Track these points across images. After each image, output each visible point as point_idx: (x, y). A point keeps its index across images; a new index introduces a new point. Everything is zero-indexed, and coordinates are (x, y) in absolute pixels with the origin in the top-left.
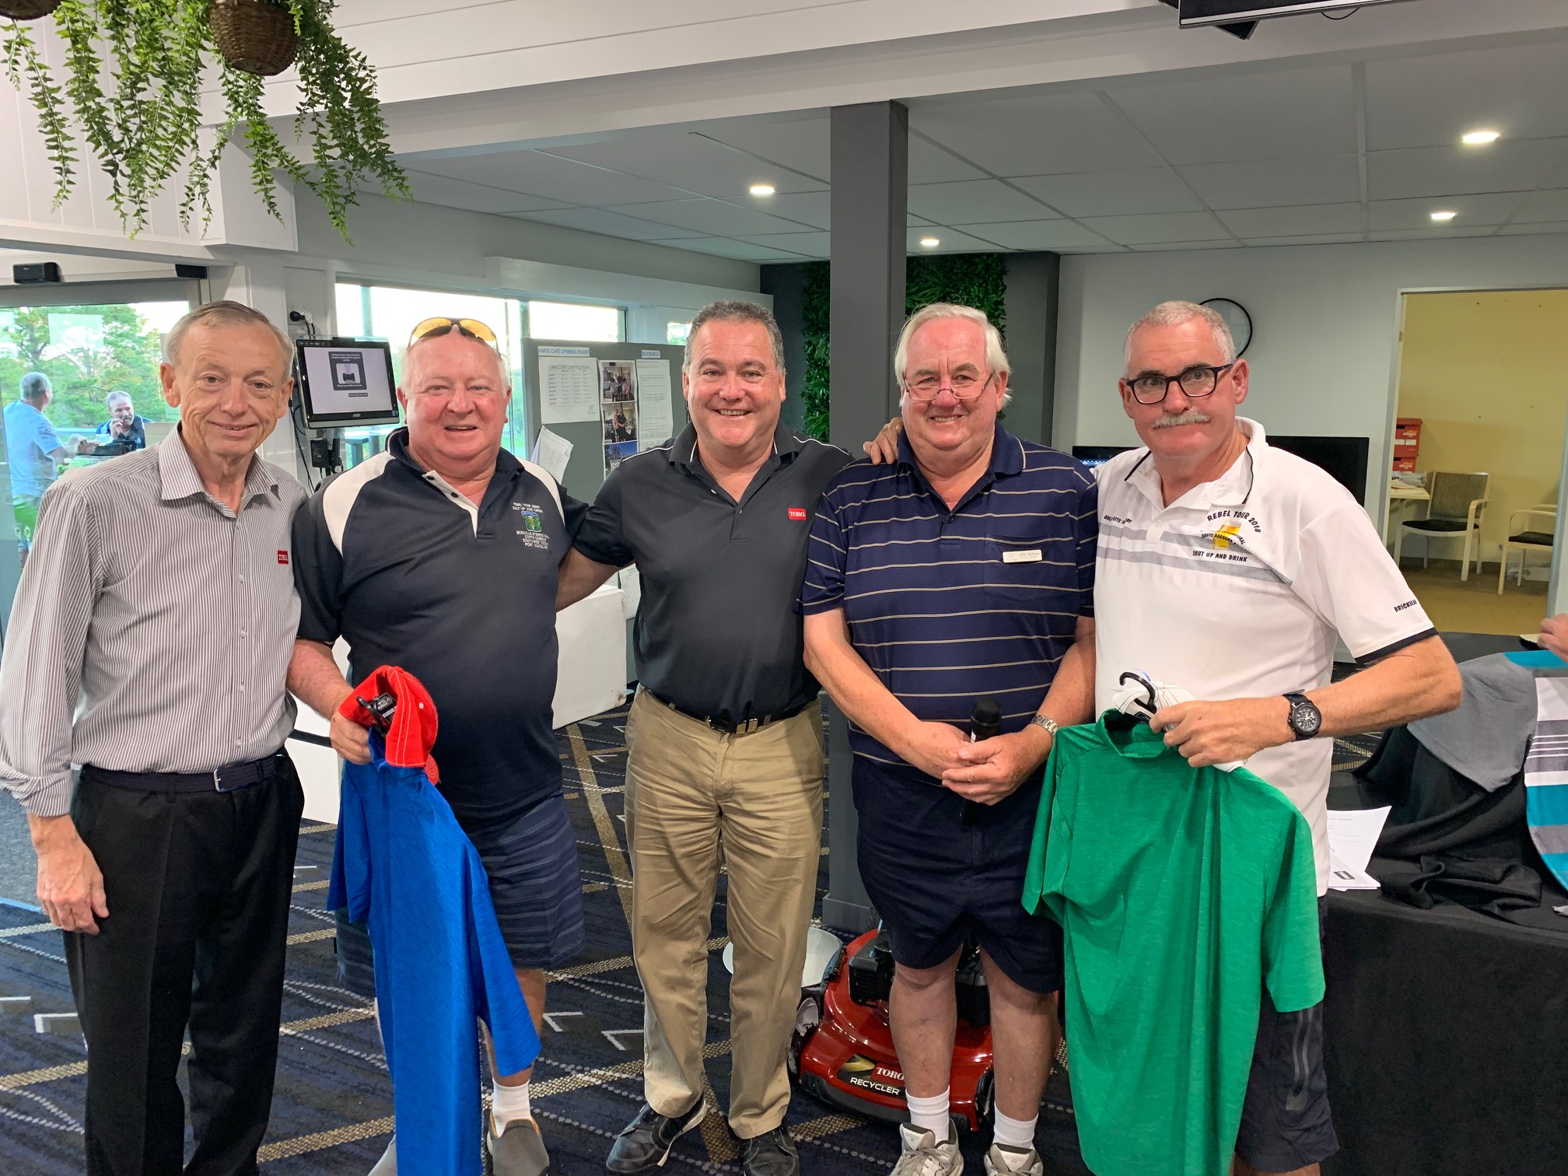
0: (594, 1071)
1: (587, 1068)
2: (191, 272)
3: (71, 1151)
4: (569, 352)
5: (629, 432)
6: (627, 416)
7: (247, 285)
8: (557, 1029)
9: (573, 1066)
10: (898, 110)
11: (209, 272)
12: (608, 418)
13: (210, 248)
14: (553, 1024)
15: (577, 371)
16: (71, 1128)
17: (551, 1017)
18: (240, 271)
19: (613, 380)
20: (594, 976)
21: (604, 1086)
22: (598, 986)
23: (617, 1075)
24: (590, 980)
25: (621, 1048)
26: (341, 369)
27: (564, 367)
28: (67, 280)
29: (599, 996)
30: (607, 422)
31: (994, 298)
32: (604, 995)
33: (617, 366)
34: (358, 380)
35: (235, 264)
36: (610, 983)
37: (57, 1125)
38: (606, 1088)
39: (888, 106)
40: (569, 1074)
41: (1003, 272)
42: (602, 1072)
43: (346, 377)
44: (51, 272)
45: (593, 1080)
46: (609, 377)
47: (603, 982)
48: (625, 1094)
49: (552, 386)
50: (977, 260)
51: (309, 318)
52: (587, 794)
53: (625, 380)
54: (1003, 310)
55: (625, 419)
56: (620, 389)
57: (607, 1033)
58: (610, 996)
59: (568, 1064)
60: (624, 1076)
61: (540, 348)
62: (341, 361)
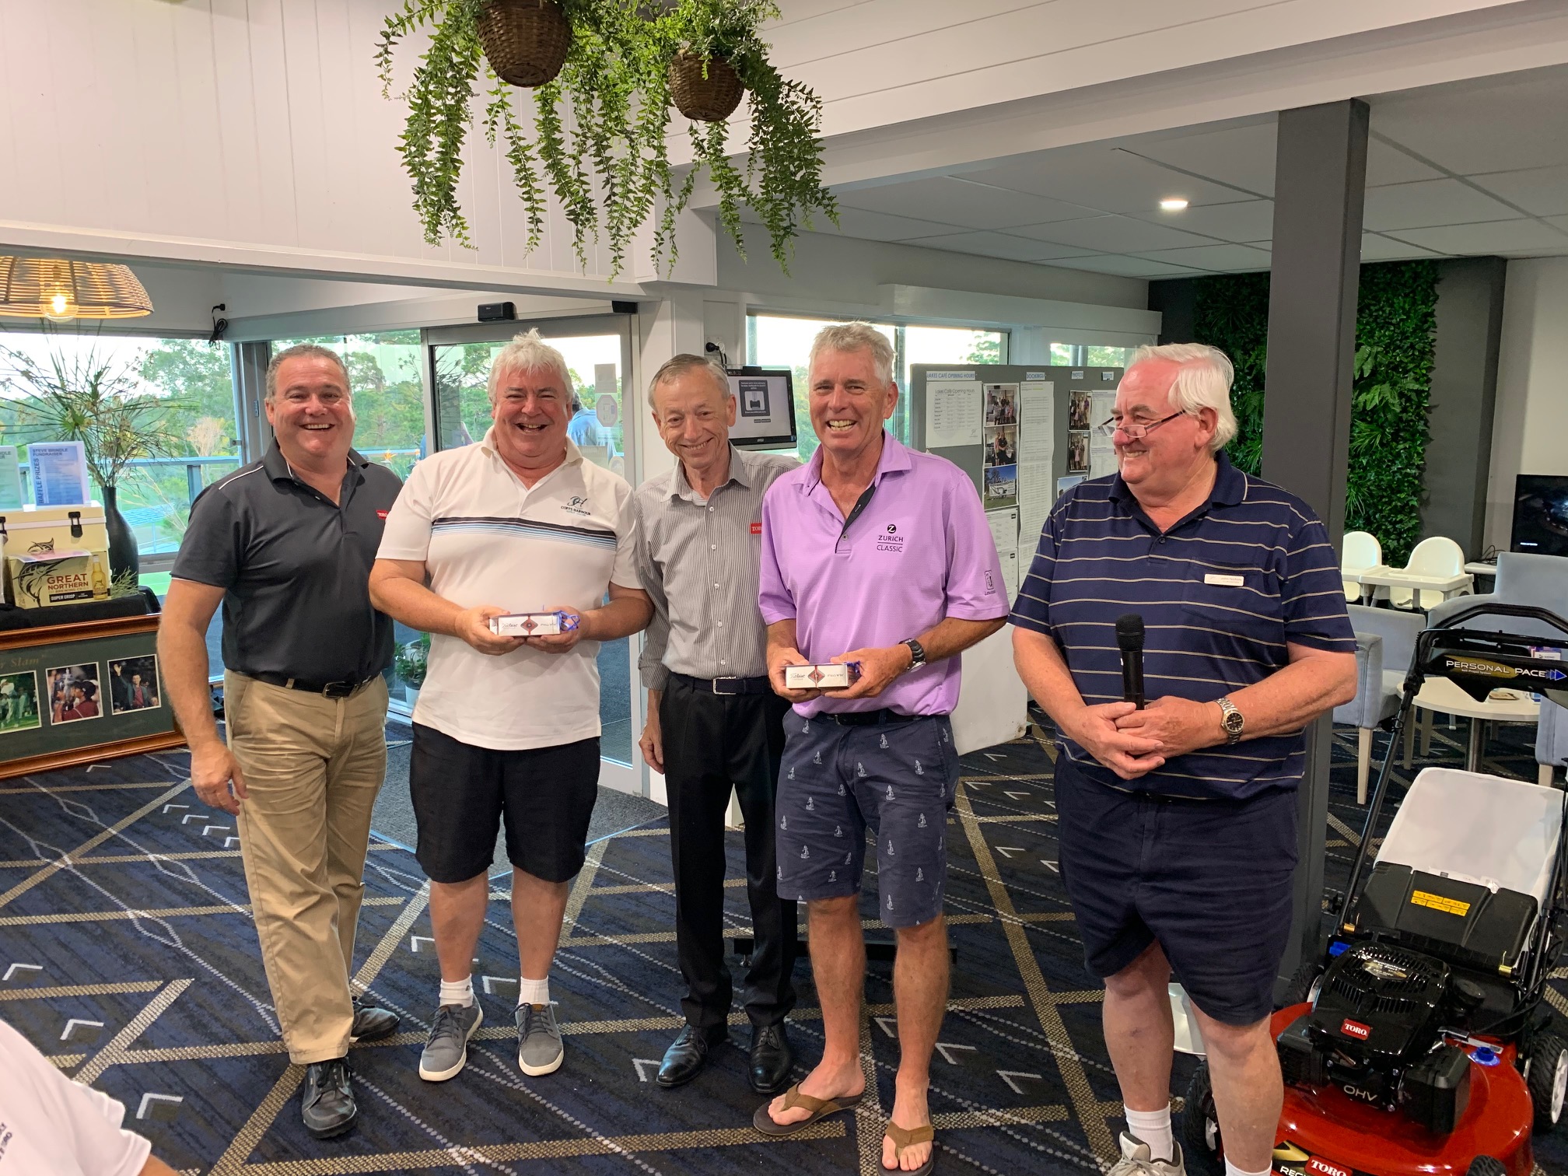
0: (993, 1111)
1: (984, 1107)
2: (625, 308)
3: (518, 1107)
4: (955, 376)
5: (1009, 456)
6: (1008, 439)
7: (672, 319)
8: (951, 1061)
9: (969, 1102)
10: (1359, 108)
11: (640, 308)
12: (989, 442)
13: (643, 285)
14: (946, 1055)
15: (962, 395)
16: (516, 1087)
17: (945, 1048)
18: (666, 306)
19: (996, 404)
20: (984, 1010)
21: (1003, 1129)
22: (989, 1022)
23: (1016, 1119)
24: (981, 1014)
25: (1018, 1091)
26: (749, 396)
27: (950, 391)
28: (520, 317)
29: (991, 1032)
30: (988, 445)
31: (1423, 309)
32: (996, 1032)
33: (1002, 389)
34: (762, 407)
35: (662, 299)
36: (1002, 1020)
37: (505, 1082)
38: (1006, 1132)
39: (1348, 106)
40: (965, 1110)
41: (1436, 280)
42: (999, 1114)
43: (753, 404)
44: (508, 310)
45: (992, 1120)
46: (993, 400)
47: (995, 1019)
48: (1025, 1140)
49: (938, 411)
50: (1403, 268)
51: (722, 349)
52: (963, 822)
53: (1008, 403)
54: (1434, 323)
55: (1006, 443)
56: (1003, 411)
57: (1002, 1073)
58: (1002, 1035)
59: (965, 1099)
60: (1023, 1121)
61: (928, 373)
62: (749, 389)
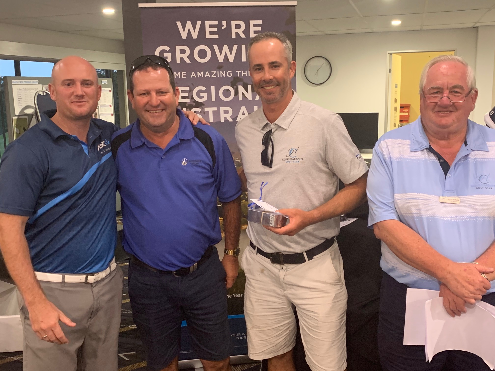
4: (27, 82)
15: (32, 91)
27: (25, 89)
61: (12, 81)
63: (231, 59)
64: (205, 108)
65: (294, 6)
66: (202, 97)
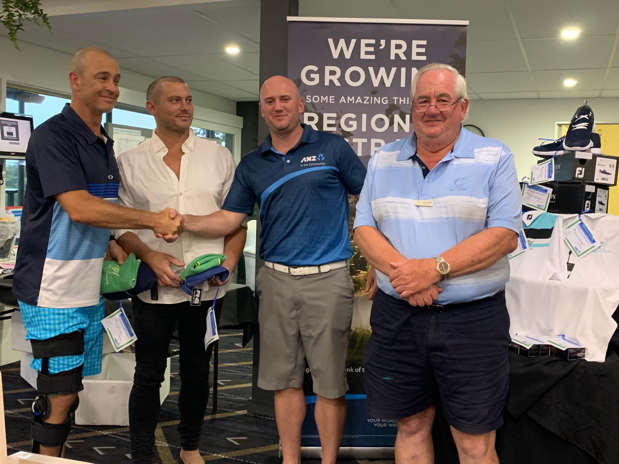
4: (130, 132)
14: (99, 452)
15: (134, 142)
26: (6, 129)
27: (127, 139)
34: (15, 136)
43: (8, 133)
49: (120, 148)
61: (114, 128)
62: (6, 125)
63: (388, 83)
64: (353, 139)
65: (466, 26)
66: (351, 126)
